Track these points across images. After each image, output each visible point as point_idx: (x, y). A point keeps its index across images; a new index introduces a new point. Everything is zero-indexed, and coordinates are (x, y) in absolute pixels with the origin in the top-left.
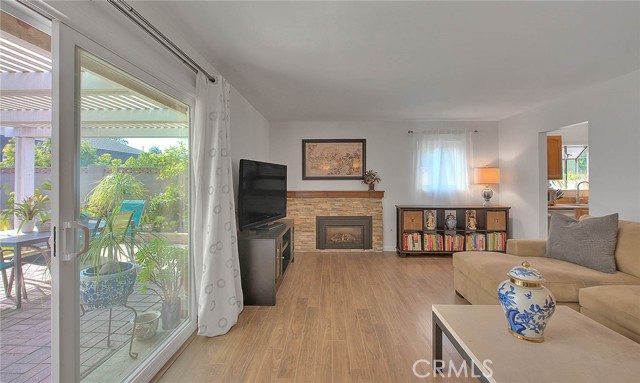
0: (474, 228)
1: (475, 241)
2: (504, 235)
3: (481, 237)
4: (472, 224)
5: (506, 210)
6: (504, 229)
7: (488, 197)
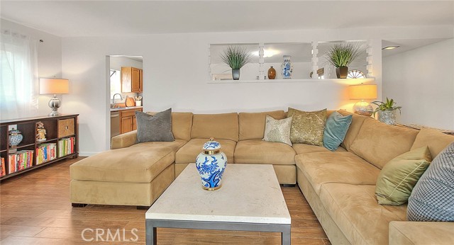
0: (44, 139)
1: (45, 152)
2: (74, 139)
3: (52, 146)
4: (41, 135)
5: (75, 117)
6: (73, 134)
7: (56, 107)
